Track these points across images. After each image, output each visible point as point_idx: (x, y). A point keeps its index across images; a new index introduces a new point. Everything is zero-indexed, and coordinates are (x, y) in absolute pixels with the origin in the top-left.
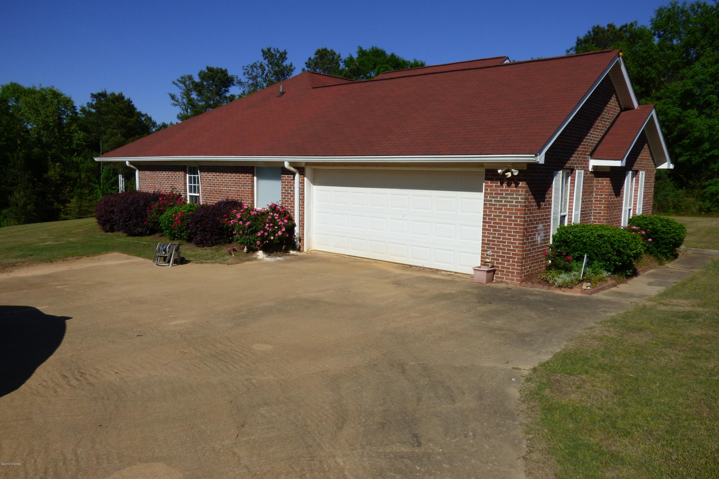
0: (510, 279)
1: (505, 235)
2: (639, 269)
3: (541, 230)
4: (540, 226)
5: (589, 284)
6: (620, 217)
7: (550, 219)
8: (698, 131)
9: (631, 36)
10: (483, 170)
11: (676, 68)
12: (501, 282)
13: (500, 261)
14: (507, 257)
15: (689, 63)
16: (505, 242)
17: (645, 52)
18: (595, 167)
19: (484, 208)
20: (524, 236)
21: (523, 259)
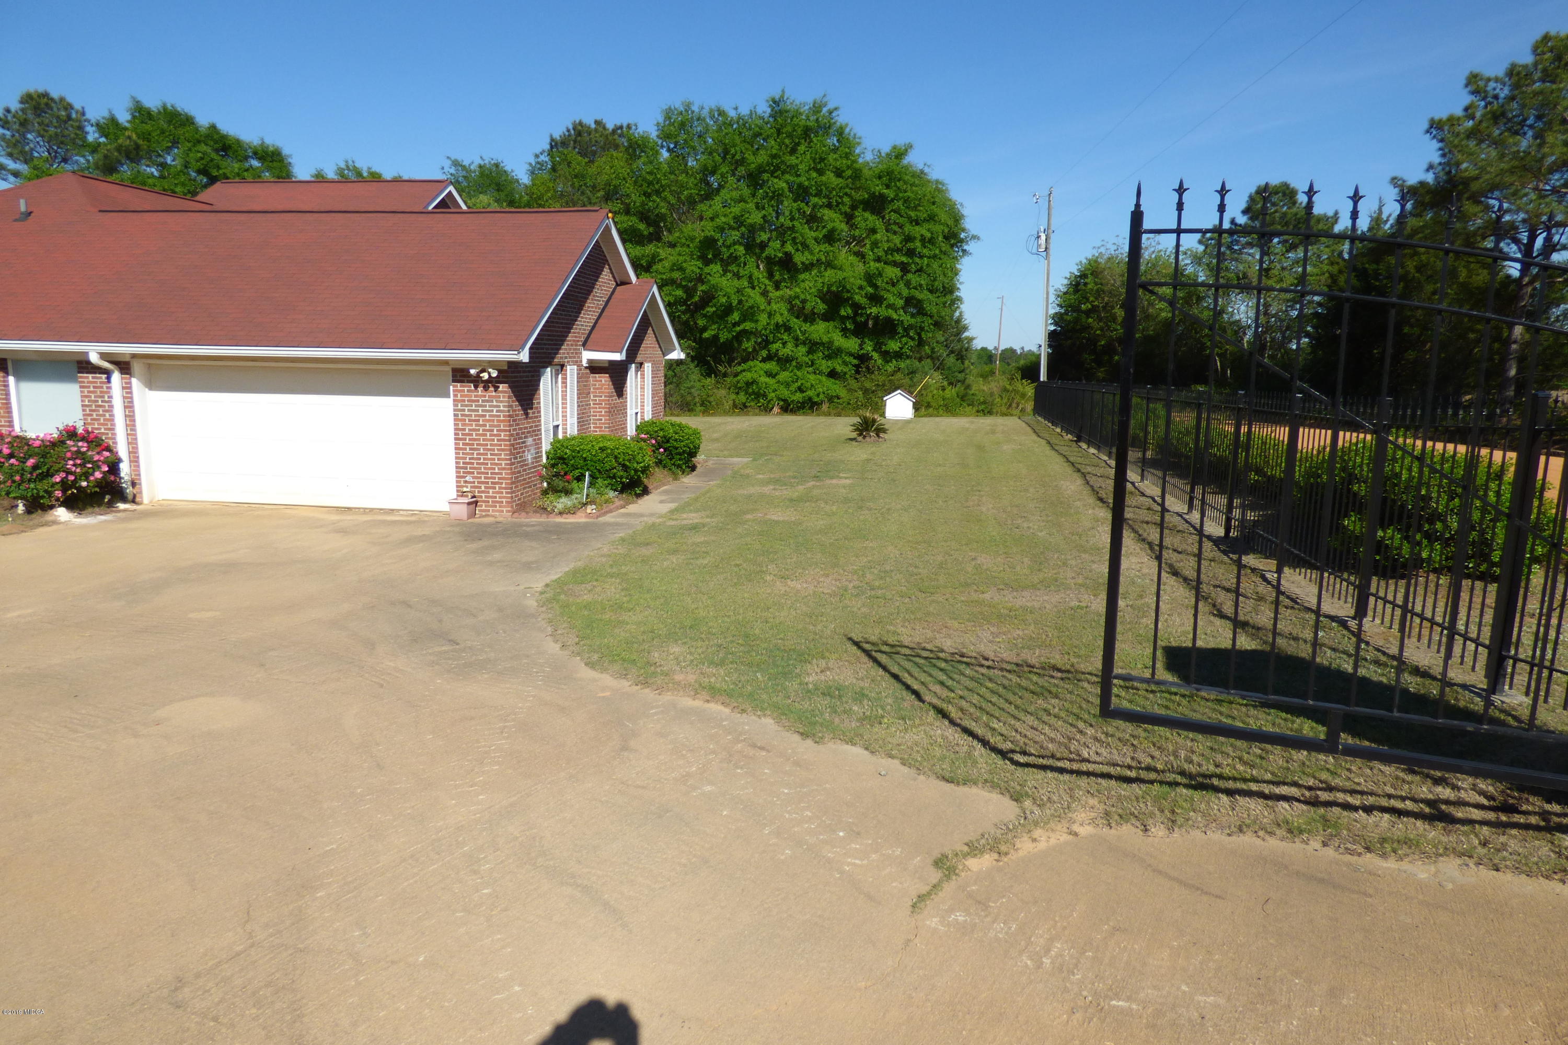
0: (498, 511)
1: (486, 454)
2: (650, 487)
3: (530, 445)
4: (530, 441)
5: (594, 507)
6: (625, 424)
7: (540, 430)
8: (724, 296)
9: (630, 146)
10: (448, 369)
11: (692, 203)
12: (487, 516)
13: (483, 489)
14: (492, 483)
15: (709, 195)
16: (487, 464)
17: (650, 173)
18: (590, 361)
19: (455, 420)
20: (511, 454)
21: (512, 483)
